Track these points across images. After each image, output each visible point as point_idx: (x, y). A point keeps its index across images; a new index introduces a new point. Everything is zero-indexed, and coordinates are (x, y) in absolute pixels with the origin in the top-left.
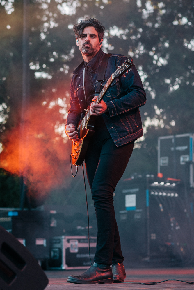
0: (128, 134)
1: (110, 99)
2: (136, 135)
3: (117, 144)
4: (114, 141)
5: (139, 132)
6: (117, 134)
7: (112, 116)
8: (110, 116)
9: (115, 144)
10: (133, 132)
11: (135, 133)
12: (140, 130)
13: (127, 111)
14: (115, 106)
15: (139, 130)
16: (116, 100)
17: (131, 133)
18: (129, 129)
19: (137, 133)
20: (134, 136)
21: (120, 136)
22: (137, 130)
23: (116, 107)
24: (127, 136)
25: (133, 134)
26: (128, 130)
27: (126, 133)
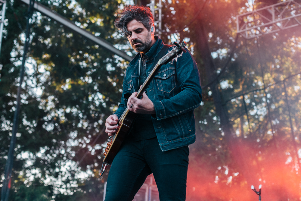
0: (178, 137)
1: (162, 93)
2: (188, 140)
3: (163, 148)
4: (160, 144)
5: (192, 137)
6: (165, 136)
7: (160, 119)
8: (157, 119)
9: (161, 148)
10: (185, 136)
11: (187, 137)
12: (193, 135)
13: (178, 113)
14: (164, 107)
15: (191, 135)
16: (166, 100)
17: (182, 137)
18: (181, 131)
19: (189, 138)
20: (185, 141)
21: (168, 139)
22: (189, 134)
23: (166, 108)
24: (177, 140)
25: (184, 138)
26: (179, 133)
27: (176, 136)
